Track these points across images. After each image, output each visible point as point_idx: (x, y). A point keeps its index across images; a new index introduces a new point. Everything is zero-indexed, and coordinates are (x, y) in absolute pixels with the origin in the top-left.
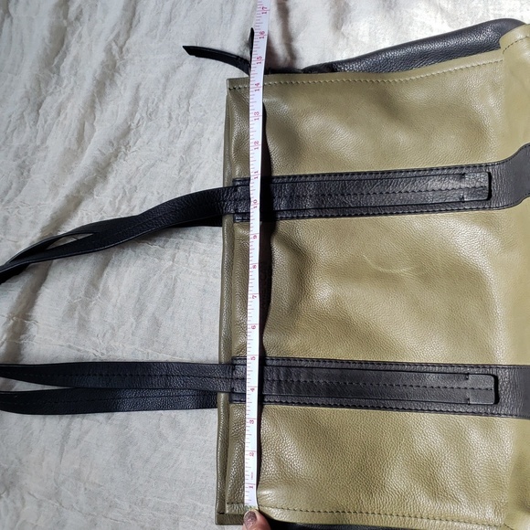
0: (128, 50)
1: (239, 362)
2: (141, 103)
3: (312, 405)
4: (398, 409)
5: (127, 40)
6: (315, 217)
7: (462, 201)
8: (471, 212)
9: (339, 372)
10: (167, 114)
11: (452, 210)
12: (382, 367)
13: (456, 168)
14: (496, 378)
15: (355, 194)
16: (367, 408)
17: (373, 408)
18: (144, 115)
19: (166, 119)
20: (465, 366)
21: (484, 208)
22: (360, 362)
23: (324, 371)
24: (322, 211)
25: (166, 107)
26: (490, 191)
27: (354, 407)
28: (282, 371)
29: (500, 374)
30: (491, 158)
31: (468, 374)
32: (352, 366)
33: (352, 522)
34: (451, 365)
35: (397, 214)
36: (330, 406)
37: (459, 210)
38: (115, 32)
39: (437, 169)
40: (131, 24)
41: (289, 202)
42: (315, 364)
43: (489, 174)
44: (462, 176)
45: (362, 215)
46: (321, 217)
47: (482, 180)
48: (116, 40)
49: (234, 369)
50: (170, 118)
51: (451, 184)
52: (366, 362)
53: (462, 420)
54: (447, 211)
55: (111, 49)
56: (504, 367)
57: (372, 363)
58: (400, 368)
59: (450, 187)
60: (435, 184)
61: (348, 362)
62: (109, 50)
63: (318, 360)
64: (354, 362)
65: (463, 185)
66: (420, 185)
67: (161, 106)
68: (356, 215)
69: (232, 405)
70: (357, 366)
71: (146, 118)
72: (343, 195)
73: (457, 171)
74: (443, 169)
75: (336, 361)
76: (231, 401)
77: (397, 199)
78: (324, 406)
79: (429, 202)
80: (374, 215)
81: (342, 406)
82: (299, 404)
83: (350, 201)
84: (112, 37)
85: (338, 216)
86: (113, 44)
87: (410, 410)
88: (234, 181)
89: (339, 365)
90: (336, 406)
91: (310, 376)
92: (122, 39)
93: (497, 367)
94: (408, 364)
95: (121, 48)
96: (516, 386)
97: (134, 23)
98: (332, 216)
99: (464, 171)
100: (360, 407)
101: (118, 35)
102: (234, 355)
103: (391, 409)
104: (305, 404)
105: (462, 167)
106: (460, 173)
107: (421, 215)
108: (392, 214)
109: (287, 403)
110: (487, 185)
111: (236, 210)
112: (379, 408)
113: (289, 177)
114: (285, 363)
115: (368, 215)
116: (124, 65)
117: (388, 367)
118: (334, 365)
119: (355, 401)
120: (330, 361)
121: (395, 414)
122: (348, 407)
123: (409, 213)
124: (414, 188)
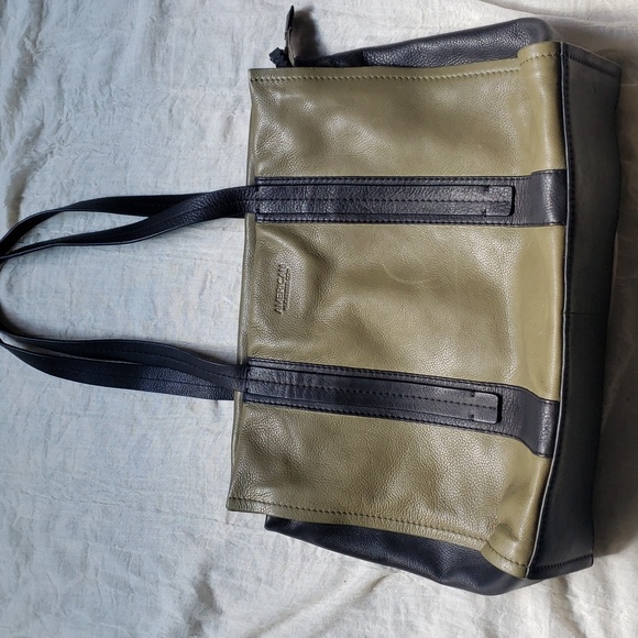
0: (41, 42)
1: (254, 363)
2: (66, 95)
3: (321, 410)
4: (405, 419)
5: (38, 33)
6: (335, 222)
7: (484, 214)
8: (492, 227)
9: (349, 380)
10: (92, 103)
11: (474, 224)
12: (392, 377)
13: (480, 178)
14: (500, 397)
15: (377, 200)
16: (375, 416)
17: (381, 416)
18: (71, 107)
19: (92, 108)
20: (471, 382)
21: (505, 224)
22: (371, 371)
23: (334, 379)
24: (343, 216)
25: (89, 96)
26: (513, 206)
27: (363, 415)
28: (295, 375)
29: (506, 394)
30: (516, 172)
31: (475, 391)
32: (363, 374)
33: (352, 523)
34: (459, 381)
35: (419, 222)
36: (339, 412)
37: (480, 224)
38: (26, 26)
39: (462, 179)
40: (41, 16)
41: (310, 205)
42: (327, 371)
43: (513, 188)
44: (486, 188)
45: (383, 222)
46: (341, 222)
47: (506, 193)
48: (27, 35)
49: (249, 370)
50: (96, 106)
51: (475, 195)
52: (377, 371)
53: (466, 435)
54: (468, 223)
55: (24, 45)
56: (510, 387)
57: (383, 372)
58: (410, 379)
59: (473, 199)
60: (457, 194)
61: (359, 370)
62: (22, 46)
63: (329, 367)
64: (365, 370)
65: (486, 199)
66: (444, 194)
67: (84, 95)
68: (377, 222)
69: (245, 405)
70: (368, 375)
71: (73, 111)
72: (364, 200)
73: (482, 183)
74: (468, 179)
75: (347, 369)
76: (244, 400)
77: (418, 208)
78: (333, 412)
79: (451, 213)
80: (395, 222)
81: (351, 413)
82: (309, 409)
83: (371, 207)
84: (23, 32)
85: (359, 222)
86: (26, 39)
87: (417, 421)
88: (256, 179)
89: (350, 373)
90: (344, 413)
91: (321, 381)
92: (33, 34)
93: (503, 386)
94: (418, 376)
95: (34, 42)
96: (518, 408)
97: (44, 14)
98: (353, 222)
99: (488, 183)
100: (369, 415)
101: (29, 30)
102: (250, 355)
103: (399, 418)
104: (315, 409)
105: (486, 179)
106: (484, 184)
107: (442, 226)
108: (413, 222)
109: (298, 407)
110: (510, 200)
111: (258, 210)
112: (387, 417)
113: (311, 179)
114: (298, 368)
115: (389, 222)
116: (41, 58)
117: (398, 377)
118: (344, 373)
119: (364, 409)
120: (342, 368)
121: (402, 423)
122: (357, 414)
123: (431, 223)
124: (437, 197)
